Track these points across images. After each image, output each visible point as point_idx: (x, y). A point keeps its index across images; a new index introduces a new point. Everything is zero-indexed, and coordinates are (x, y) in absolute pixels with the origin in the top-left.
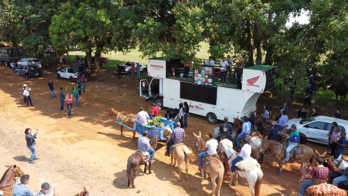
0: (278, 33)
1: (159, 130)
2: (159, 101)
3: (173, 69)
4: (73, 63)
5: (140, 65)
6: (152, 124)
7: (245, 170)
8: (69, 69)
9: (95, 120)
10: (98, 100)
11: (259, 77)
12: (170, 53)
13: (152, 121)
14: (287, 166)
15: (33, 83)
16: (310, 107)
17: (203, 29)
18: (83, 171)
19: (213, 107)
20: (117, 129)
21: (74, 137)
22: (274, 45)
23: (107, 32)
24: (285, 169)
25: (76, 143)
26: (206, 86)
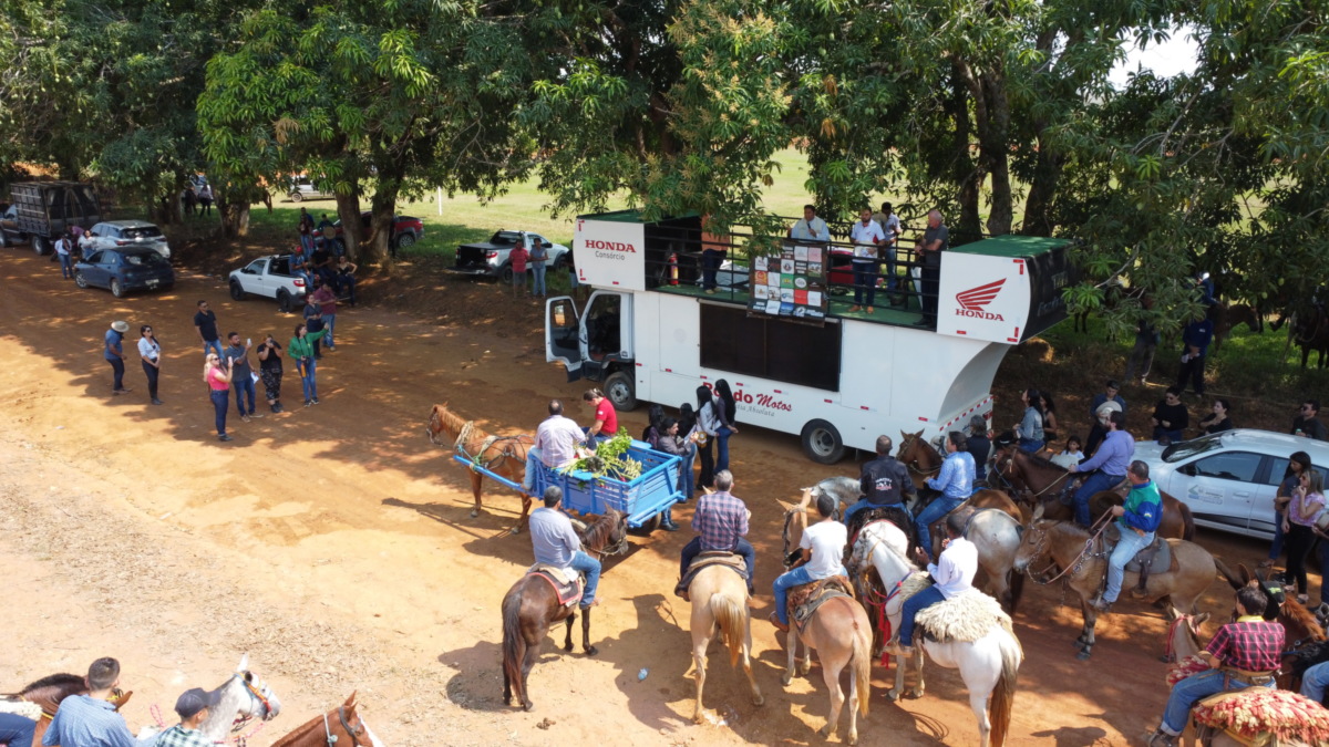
0: (1078, 108)
1: (623, 489)
2: (618, 378)
3: (673, 256)
4: (288, 237)
5: (543, 242)
6: (593, 465)
7: (952, 637)
8: (274, 262)
9: (376, 454)
10: (385, 379)
11: (1002, 282)
12: (662, 189)
13: (593, 453)
14: (1110, 621)
15: (137, 315)
16: (1199, 396)
17: (789, 99)
18: (334, 648)
19: (826, 401)
20: (460, 486)
21: (295, 517)
22: (1061, 162)
23: (419, 117)
24: (1107, 633)
25: (304, 541)
26: (800, 318)
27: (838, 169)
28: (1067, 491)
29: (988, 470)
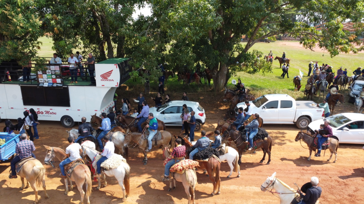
0: (126, 24)
3: (8, 72)
7: (111, 168)
11: (112, 71)
14: (151, 154)
17: (41, 22)
19: (67, 110)
22: (124, 38)
24: (150, 157)
26: (55, 87)
27: (62, 43)
28: (136, 123)
29: (115, 121)
